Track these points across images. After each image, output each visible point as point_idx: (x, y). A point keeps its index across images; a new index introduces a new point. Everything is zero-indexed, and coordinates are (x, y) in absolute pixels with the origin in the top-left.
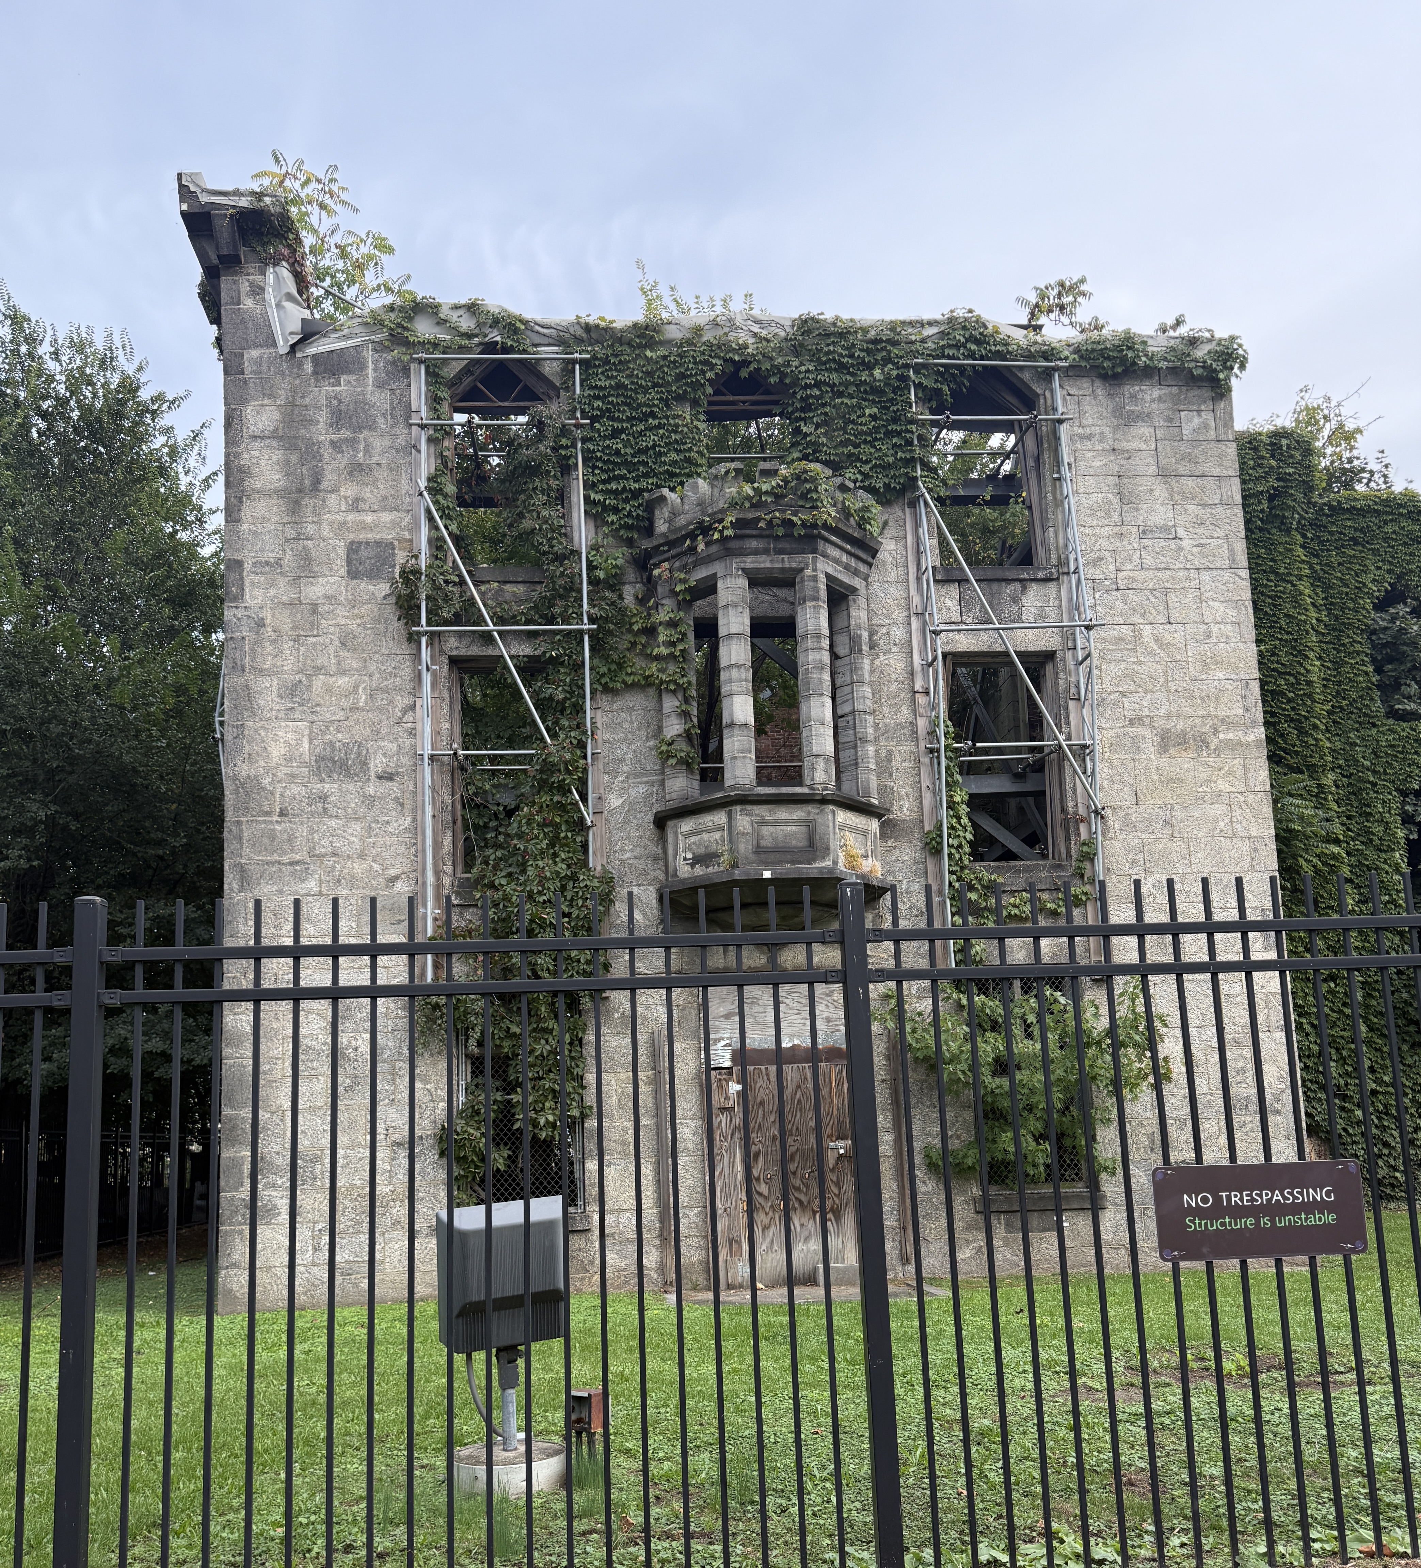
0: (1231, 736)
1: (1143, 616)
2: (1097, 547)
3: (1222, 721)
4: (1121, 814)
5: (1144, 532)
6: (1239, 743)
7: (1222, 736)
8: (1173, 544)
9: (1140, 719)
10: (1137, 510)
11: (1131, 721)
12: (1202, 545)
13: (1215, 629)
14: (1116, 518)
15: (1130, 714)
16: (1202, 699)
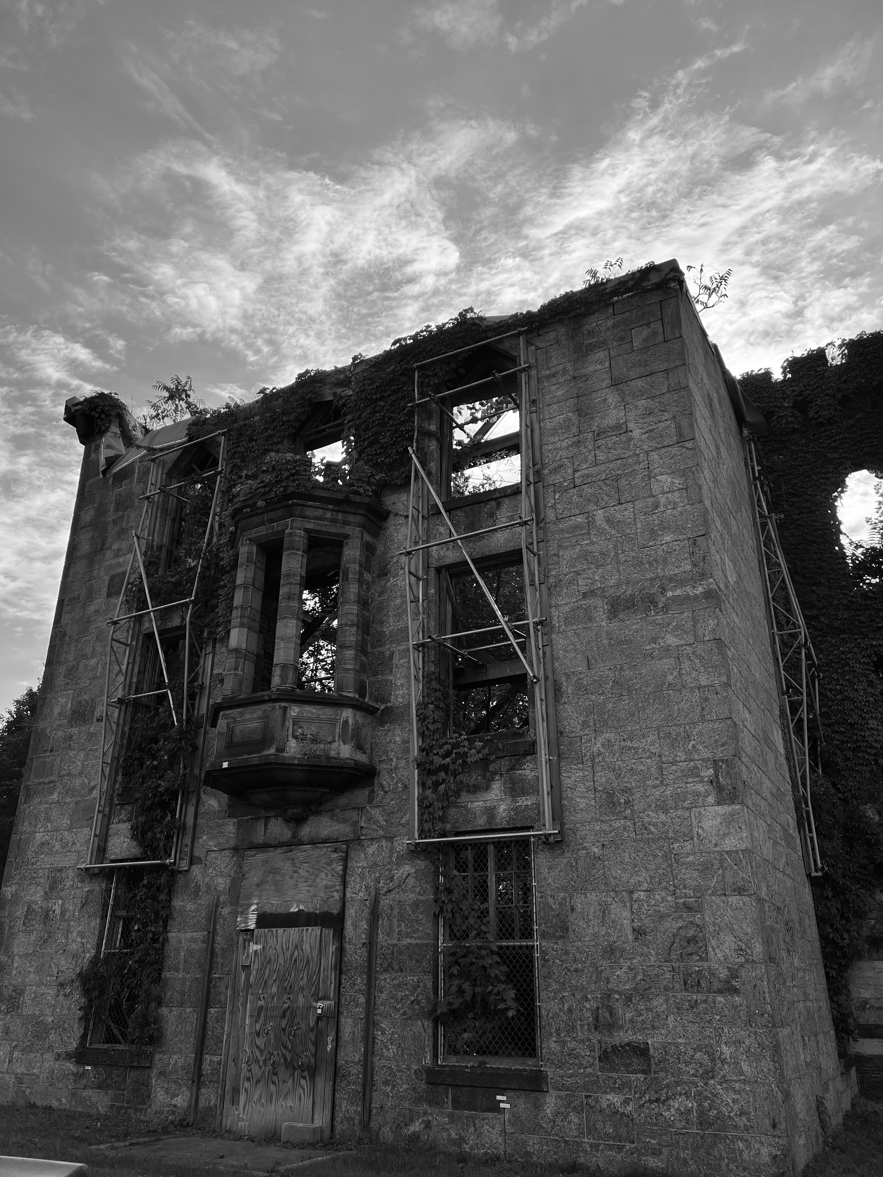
0: (678, 592)
1: (596, 504)
2: (558, 457)
3: (671, 579)
4: (574, 679)
5: (598, 435)
6: (687, 597)
7: (669, 594)
8: (623, 438)
9: (592, 592)
10: (593, 418)
11: (585, 596)
12: (651, 431)
13: (663, 500)
14: (574, 430)
15: (583, 589)
16: (650, 563)
